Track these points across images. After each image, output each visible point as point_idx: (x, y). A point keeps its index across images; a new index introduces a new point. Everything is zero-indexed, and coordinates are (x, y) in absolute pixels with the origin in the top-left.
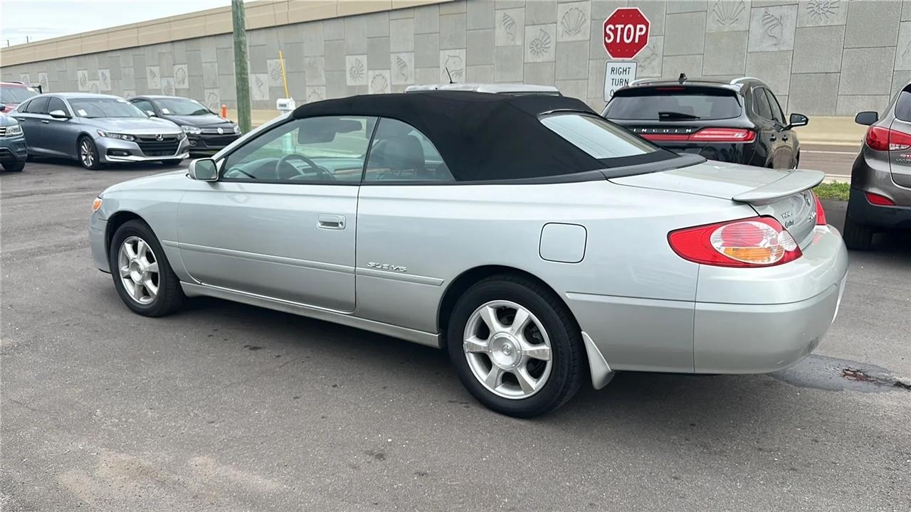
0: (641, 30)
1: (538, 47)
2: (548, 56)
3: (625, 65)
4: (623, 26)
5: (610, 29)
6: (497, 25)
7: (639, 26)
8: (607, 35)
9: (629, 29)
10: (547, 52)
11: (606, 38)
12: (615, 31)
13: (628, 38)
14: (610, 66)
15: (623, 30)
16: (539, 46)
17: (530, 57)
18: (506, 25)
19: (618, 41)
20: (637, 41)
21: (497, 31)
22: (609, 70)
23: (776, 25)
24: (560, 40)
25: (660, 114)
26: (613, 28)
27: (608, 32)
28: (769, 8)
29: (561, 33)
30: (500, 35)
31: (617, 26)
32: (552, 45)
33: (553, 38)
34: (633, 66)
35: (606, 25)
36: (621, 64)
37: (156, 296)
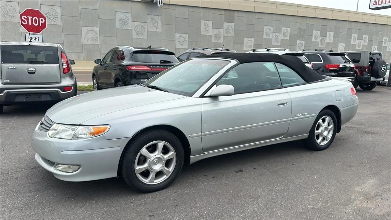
0: (42, 20)
3: (36, 36)
4: (32, 17)
5: (24, 18)
7: (40, 19)
9: (35, 20)
11: (23, 22)
12: (28, 19)
13: (36, 23)
14: (28, 36)
15: (32, 19)
19: (30, 24)
20: (40, 25)
25: (161, 61)
26: (26, 17)
27: (24, 19)
31: (28, 17)
34: (41, 37)
35: (21, 16)
36: (34, 35)
37: (170, 174)
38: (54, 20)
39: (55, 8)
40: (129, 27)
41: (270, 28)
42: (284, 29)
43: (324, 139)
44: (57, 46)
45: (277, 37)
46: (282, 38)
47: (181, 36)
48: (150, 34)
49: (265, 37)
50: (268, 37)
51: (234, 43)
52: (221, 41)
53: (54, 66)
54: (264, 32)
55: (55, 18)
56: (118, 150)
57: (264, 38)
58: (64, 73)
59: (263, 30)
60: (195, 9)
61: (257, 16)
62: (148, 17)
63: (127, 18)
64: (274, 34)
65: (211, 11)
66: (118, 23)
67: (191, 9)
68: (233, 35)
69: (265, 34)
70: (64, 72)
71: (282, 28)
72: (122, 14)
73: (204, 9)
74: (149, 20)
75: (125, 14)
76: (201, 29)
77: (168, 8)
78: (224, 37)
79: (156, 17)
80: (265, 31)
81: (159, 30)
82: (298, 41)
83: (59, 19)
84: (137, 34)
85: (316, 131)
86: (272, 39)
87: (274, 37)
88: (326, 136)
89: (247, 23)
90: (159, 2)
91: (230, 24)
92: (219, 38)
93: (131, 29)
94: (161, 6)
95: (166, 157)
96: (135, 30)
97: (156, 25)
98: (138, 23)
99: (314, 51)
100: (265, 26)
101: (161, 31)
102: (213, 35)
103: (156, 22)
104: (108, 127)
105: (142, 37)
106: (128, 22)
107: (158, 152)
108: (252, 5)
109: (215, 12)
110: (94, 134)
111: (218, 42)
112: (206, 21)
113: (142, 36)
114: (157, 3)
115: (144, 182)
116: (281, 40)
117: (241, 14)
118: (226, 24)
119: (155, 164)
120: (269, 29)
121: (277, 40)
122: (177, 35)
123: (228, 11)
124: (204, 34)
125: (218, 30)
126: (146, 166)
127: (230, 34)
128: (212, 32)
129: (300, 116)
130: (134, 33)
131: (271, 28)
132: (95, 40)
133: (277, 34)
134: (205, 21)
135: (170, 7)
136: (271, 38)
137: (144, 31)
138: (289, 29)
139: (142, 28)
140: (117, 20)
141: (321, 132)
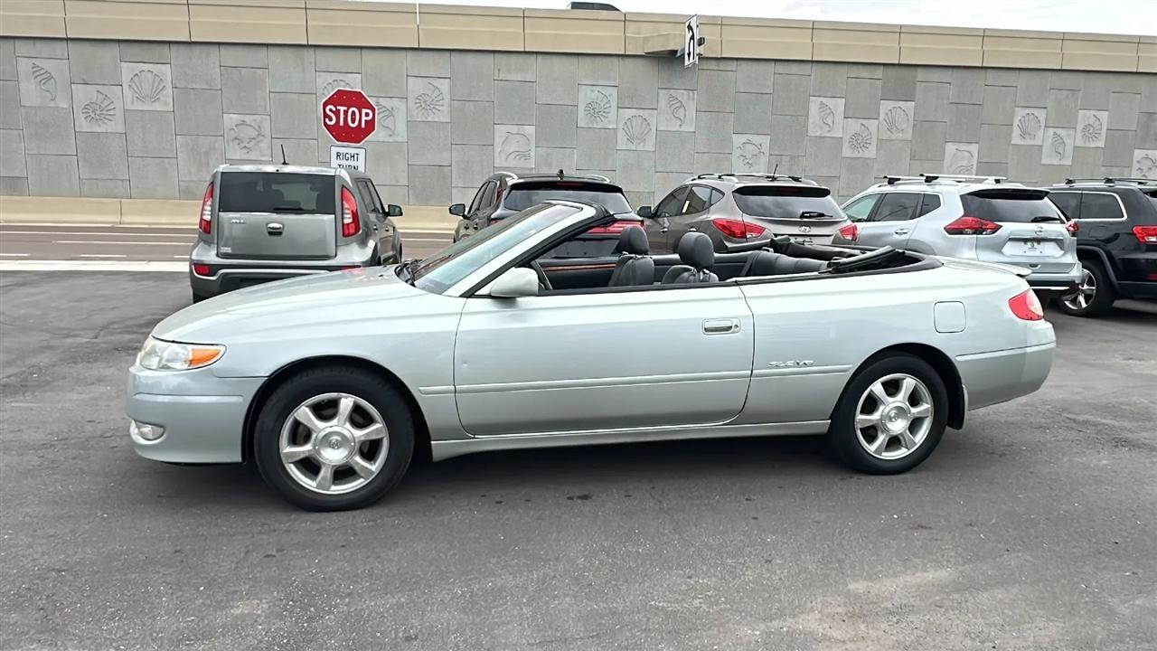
0: (367, 115)
1: (96, 112)
2: (115, 126)
3: (353, 151)
4: (345, 108)
5: (331, 110)
6: (22, 76)
7: (364, 111)
8: (326, 115)
9: (353, 113)
10: (110, 120)
11: (327, 120)
12: (337, 113)
13: (353, 121)
14: (334, 150)
15: (346, 113)
16: (98, 112)
17: (84, 125)
18: (39, 79)
19: (342, 124)
20: (363, 125)
21: (23, 86)
22: (334, 155)
23: (388, 116)
24: (129, 107)
26: (334, 109)
27: (329, 113)
28: (381, 99)
29: (129, 99)
30: (30, 92)
31: (338, 108)
32: (119, 113)
33: (118, 105)
34: (362, 152)
35: (325, 105)
36: (349, 149)
37: (374, 476)
38: (434, 110)
39: (436, 83)
40: (609, 122)
41: (1036, 114)
42: (1084, 117)
43: (894, 442)
44: (333, 174)
45: (1059, 140)
46: (1077, 144)
47: (749, 142)
48: (664, 139)
49: (1016, 140)
50: (1027, 142)
51: (913, 158)
52: (871, 152)
53: (323, 220)
54: (1015, 127)
55: (437, 107)
56: (239, 402)
57: (1013, 142)
58: (344, 235)
59: (1013, 120)
60: (795, 68)
61: (991, 77)
62: (661, 95)
63: (605, 100)
64: (1051, 131)
65: (844, 69)
66: (581, 113)
67: (781, 68)
68: (909, 136)
69: (1016, 131)
70: (346, 233)
71: (1081, 111)
72: (592, 91)
73: (820, 65)
74: (663, 104)
75: (600, 88)
76: (811, 121)
77: (716, 68)
78: (880, 142)
79: (681, 94)
80: (1016, 122)
81: (688, 128)
82: (1137, 152)
83: (446, 109)
84: (630, 139)
85: (859, 417)
86: (1041, 146)
87: (1050, 140)
88: (901, 434)
89: (957, 101)
90: (689, 54)
91: (902, 104)
92: (865, 145)
93: (615, 127)
94: (694, 64)
95: (360, 434)
96: (626, 129)
97: (681, 113)
98: (633, 112)
99: (1102, 185)
100: (1017, 109)
101: (693, 130)
102: (846, 138)
103: (682, 106)
104: (222, 349)
105: (640, 148)
106: (606, 110)
107: (339, 421)
108: (976, 48)
109: (855, 71)
110: (191, 362)
111: (859, 156)
112: (824, 100)
113: (642, 144)
114: (684, 58)
115: (304, 485)
116: (1075, 148)
117: (936, 75)
118: (886, 106)
119: (333, 448)
120: (1031, 117)
121: (1061, 150)
122: (738, 140)
123: (896, 69)
124: (818, 134)
125: (864, 121)
126: (308, 447)
127: (900, 134)
128: (843, 128)
129: (787, 367)
130: (621, 137)
131: (1041, 114)
132: (525, 156)
133: (1059, 131)
134: (821, 99)
135: (723, 65)
136: (1040, 144)
137: (648, 132)
138: (1104, 116)
139: (642, 124)
140: (581, 107)
141: (881, 419)
